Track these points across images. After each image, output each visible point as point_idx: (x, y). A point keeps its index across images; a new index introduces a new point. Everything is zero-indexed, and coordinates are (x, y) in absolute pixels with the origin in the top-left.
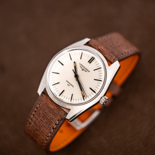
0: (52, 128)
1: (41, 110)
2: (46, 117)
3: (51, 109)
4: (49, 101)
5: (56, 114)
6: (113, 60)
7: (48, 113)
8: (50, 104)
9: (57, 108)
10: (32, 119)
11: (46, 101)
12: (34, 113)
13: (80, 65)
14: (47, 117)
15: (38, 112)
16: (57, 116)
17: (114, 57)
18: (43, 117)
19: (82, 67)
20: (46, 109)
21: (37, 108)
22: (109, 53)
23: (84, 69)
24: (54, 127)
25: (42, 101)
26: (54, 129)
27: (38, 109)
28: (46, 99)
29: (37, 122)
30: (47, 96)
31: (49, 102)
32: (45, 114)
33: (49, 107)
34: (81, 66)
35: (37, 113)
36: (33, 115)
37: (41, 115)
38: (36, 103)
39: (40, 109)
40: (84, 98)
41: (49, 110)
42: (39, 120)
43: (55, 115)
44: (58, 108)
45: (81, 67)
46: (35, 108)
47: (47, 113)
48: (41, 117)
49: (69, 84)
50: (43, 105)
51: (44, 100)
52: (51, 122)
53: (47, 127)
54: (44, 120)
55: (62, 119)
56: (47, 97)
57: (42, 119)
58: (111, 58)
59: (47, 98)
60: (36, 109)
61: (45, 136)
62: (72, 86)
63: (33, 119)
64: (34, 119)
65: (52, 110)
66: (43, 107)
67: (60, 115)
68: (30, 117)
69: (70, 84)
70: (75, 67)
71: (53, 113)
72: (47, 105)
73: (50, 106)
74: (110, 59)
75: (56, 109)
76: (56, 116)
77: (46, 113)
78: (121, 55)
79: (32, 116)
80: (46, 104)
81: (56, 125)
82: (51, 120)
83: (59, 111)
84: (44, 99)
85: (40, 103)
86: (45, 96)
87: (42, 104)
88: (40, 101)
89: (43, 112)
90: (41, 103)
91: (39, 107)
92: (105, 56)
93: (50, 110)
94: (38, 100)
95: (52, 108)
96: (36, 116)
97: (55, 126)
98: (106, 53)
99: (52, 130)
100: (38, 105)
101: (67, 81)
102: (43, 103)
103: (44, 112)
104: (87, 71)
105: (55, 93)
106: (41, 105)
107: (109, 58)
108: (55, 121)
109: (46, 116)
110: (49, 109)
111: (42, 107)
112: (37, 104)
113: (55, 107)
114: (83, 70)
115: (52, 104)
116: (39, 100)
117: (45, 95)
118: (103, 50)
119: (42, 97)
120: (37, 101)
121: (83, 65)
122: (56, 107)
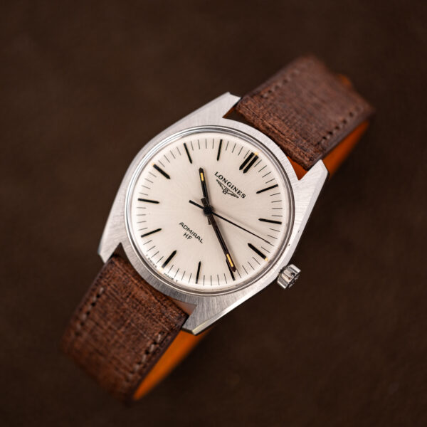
0: (142, 353)
1: (111, 301)
2: (125, 321)
3: (140, 302)
4: (133, 279)
5: (154, 317)
6: (308, 159)
7: (131, 313)
8: (136, 288)
9: (156, 301)
10: (82, 324)
11: (123, 279)
12: (89, 308)
13: (218, 178)
14: (129, 321)
15: (102, 307)
16: (157, 322)
17: (311, 150)
18: (117, 321)
19: (223, 183)
20: (125, 299)
21: (98, 296)
22: (296, 137)
23: (229, 188)
24: (149, 348)
25: (114, 278)
26: (150, 355)
27: (100, 300)
28: (125, 274)
29: (99, 332)
30: (128, 266)
31: (133, 281)
32: (122, 314)
33: (133, 297)
34: (221, 181)
35: (100, 309)
36: (88, 313)
37: (111, 314)
38: (95, 282)
39: (108, 298)
40: (235, 273)
41: (134, 305)
42: (105, 327)
43: (151, 318)
44: (159, 301)
45: (220, 184)
46: (91, 295)
47: (128, 312)
48: (112, 319)
49: (188, 233)
50: (117, 290)
51: (120, 277)
52: (142, 335)
53: (128, 348)
54: (119, 328)
55: (172, 330)
56: (127, 268)
57: (113, 327)
58: (302, 154)
59: (127, 271)
60: (94, 299)
61: (122, 370)
62: (199, 238)
63: (87, 324)
64: (90, 324)
65: (144, 305)
66: (115, 294)
67: (168, 320)
68: (77, 318)
69: (190, 234)
70: (204, 185)
71: (147, 313)
72: (129, 291)
73: (138, 294)
74: (299, 157)
75: (155, 303)
76: (154, 321)
77: (124, 312)
78: (328, 137)
79: (84, 317)
80: (124, 288)
81: (155, 343)
82: (142, 329)
83: (163, 309)
84: (119, 274)
85: (106, 284)
86: (122, 264)
87: (112, 286)
88: (108, 279)
89: (115, 308)
90: (109, 285)
91: (104, 292)
92: (286, 146)
93: (137, 305)
94: (99, 274)
95: (143, 300)
96: (97, 317)
97: (153, 347)
98: (288, 140)
99: (145, 357)
100: (102, 289)
101: (182, 224)
102: (114, 285)
103: (118, 308)
104: (237, 195)
105: (151, 259)
106: (109, 288)
107: (297, 155)
108: (153, 334)
109: (125, 319)
110: (133, 302)
111: (112, 294)
112: (96, 285)
113: (150, 296)
114: (225, 191)
115: (141, 288)
116: (102, 274)
117: (119, 261)
118: (279, 131)
119: (113, 269)
120: (97, 278)
121: (224, 177)
122: (153, 298)
